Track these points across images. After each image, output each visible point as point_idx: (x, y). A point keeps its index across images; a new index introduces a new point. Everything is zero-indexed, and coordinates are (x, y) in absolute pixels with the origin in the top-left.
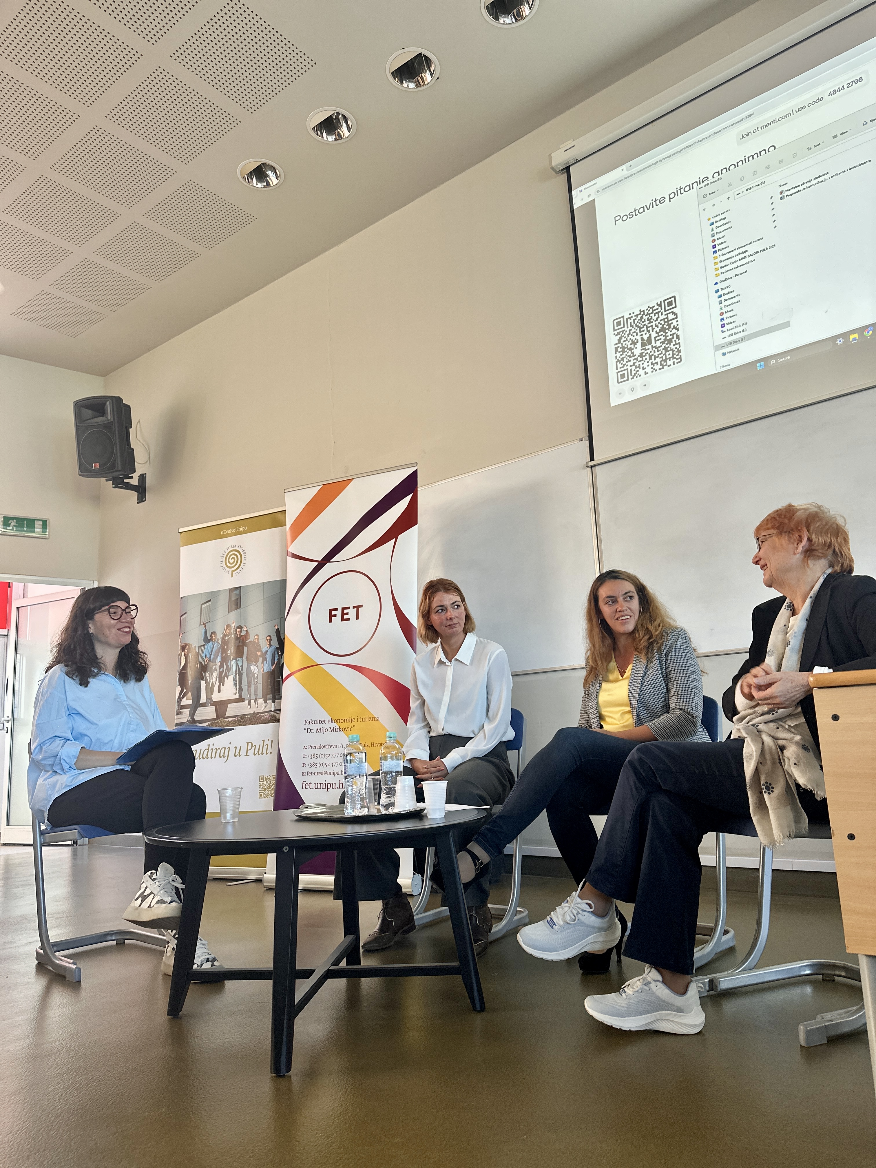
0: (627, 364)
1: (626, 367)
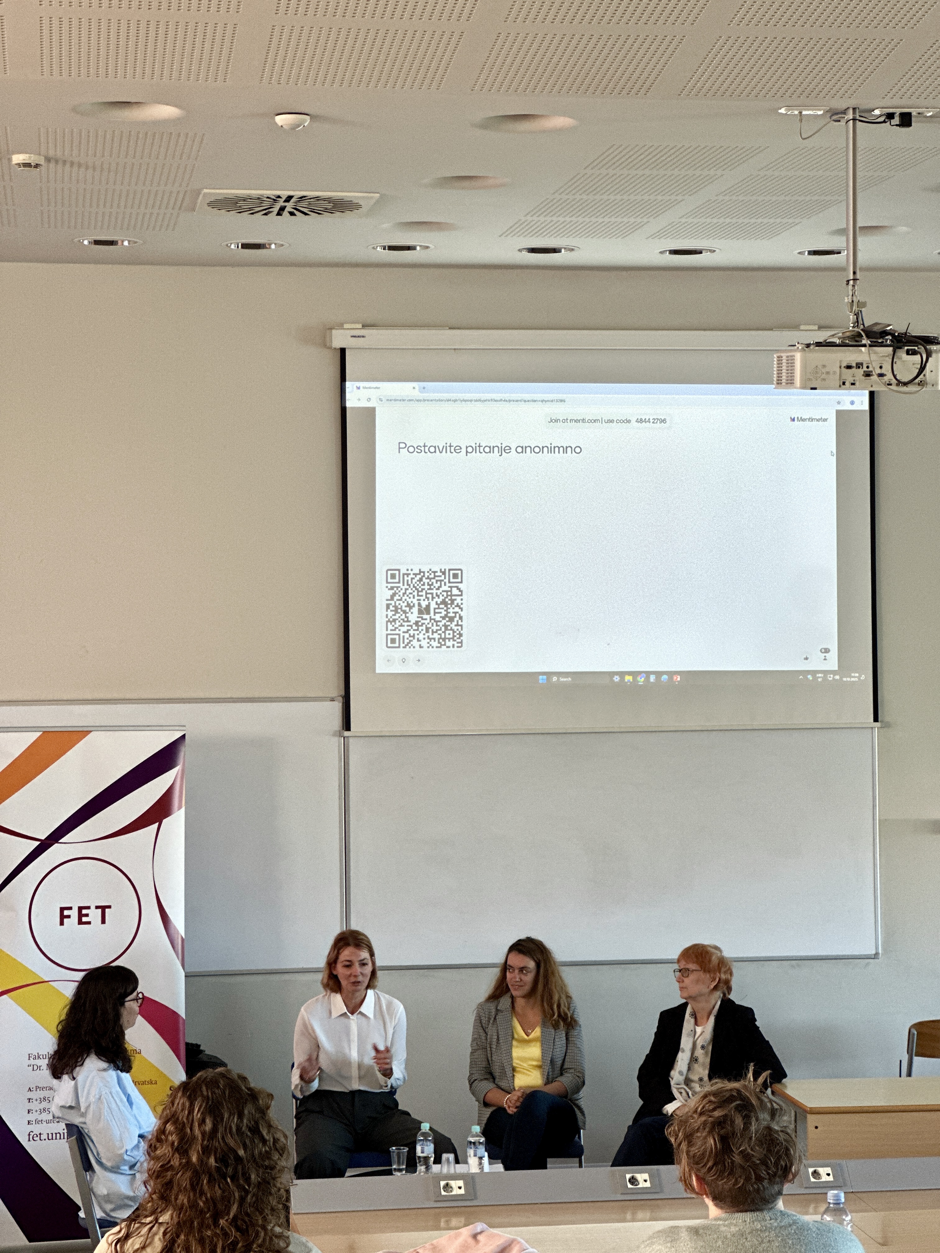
0: (399, 628)
1: (397, 632)
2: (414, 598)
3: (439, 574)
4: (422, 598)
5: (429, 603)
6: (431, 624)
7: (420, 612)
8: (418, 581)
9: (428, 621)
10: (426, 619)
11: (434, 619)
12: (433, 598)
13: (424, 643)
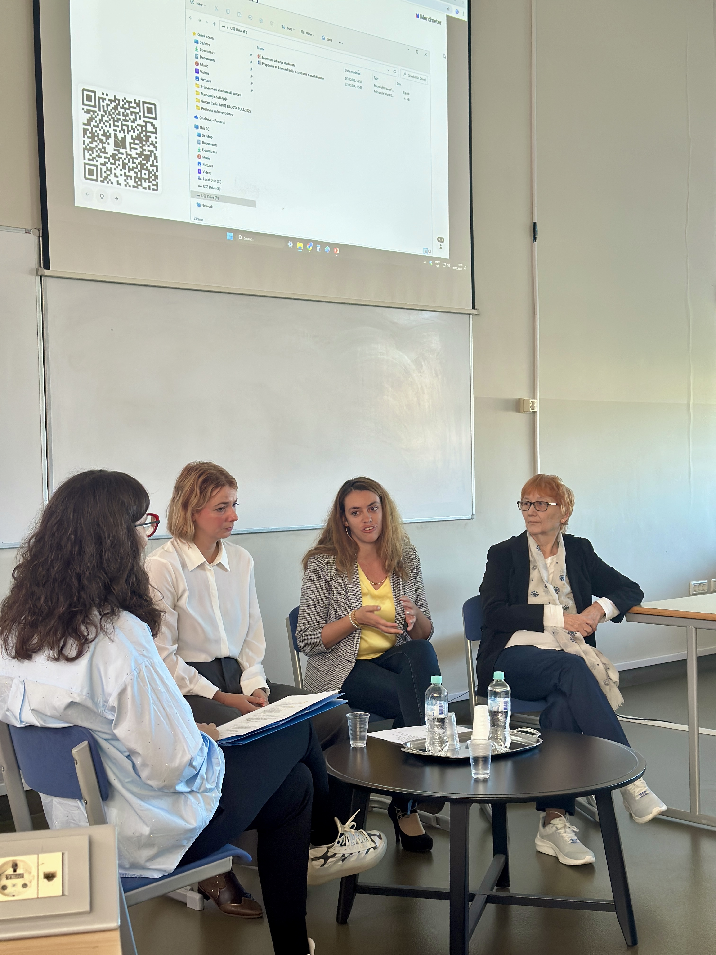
0: (97, 158)
1: (94, 163)
2: (110, 127)
3: (133, 105)
4: (119, 129)
5: (125, 136)
6: (127, 159)
7: (116, 144)
8: (113, 108)
9: (124, 156)
10: (122, 154)
11: (130, 155)
12: (128, 131)
13: (122, 179)
